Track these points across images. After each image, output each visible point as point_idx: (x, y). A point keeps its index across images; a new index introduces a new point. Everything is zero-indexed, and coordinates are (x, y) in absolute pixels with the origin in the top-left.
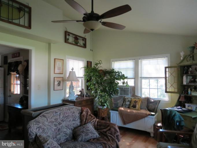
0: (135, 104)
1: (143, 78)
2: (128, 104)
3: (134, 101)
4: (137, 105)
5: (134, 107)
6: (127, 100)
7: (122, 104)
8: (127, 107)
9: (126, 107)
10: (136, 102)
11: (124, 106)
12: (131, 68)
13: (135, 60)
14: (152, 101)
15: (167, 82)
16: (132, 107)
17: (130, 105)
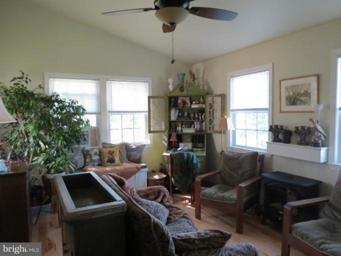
0: (111, 156)
1: (114, 112)
2: (98, 160)
3: (108, 152)
4: (115, 158)
5: (112, 161)
6: (92, 153)
7: (83, 162)
8: (96, 164)
9: (94, 165)
10: (111, 153)
11: (90, 165)
12: (91, 95)
13: (98, 80)
14: (134, 147)
15: (151, 117)
16: (107, 162)
17: (101, 160)
